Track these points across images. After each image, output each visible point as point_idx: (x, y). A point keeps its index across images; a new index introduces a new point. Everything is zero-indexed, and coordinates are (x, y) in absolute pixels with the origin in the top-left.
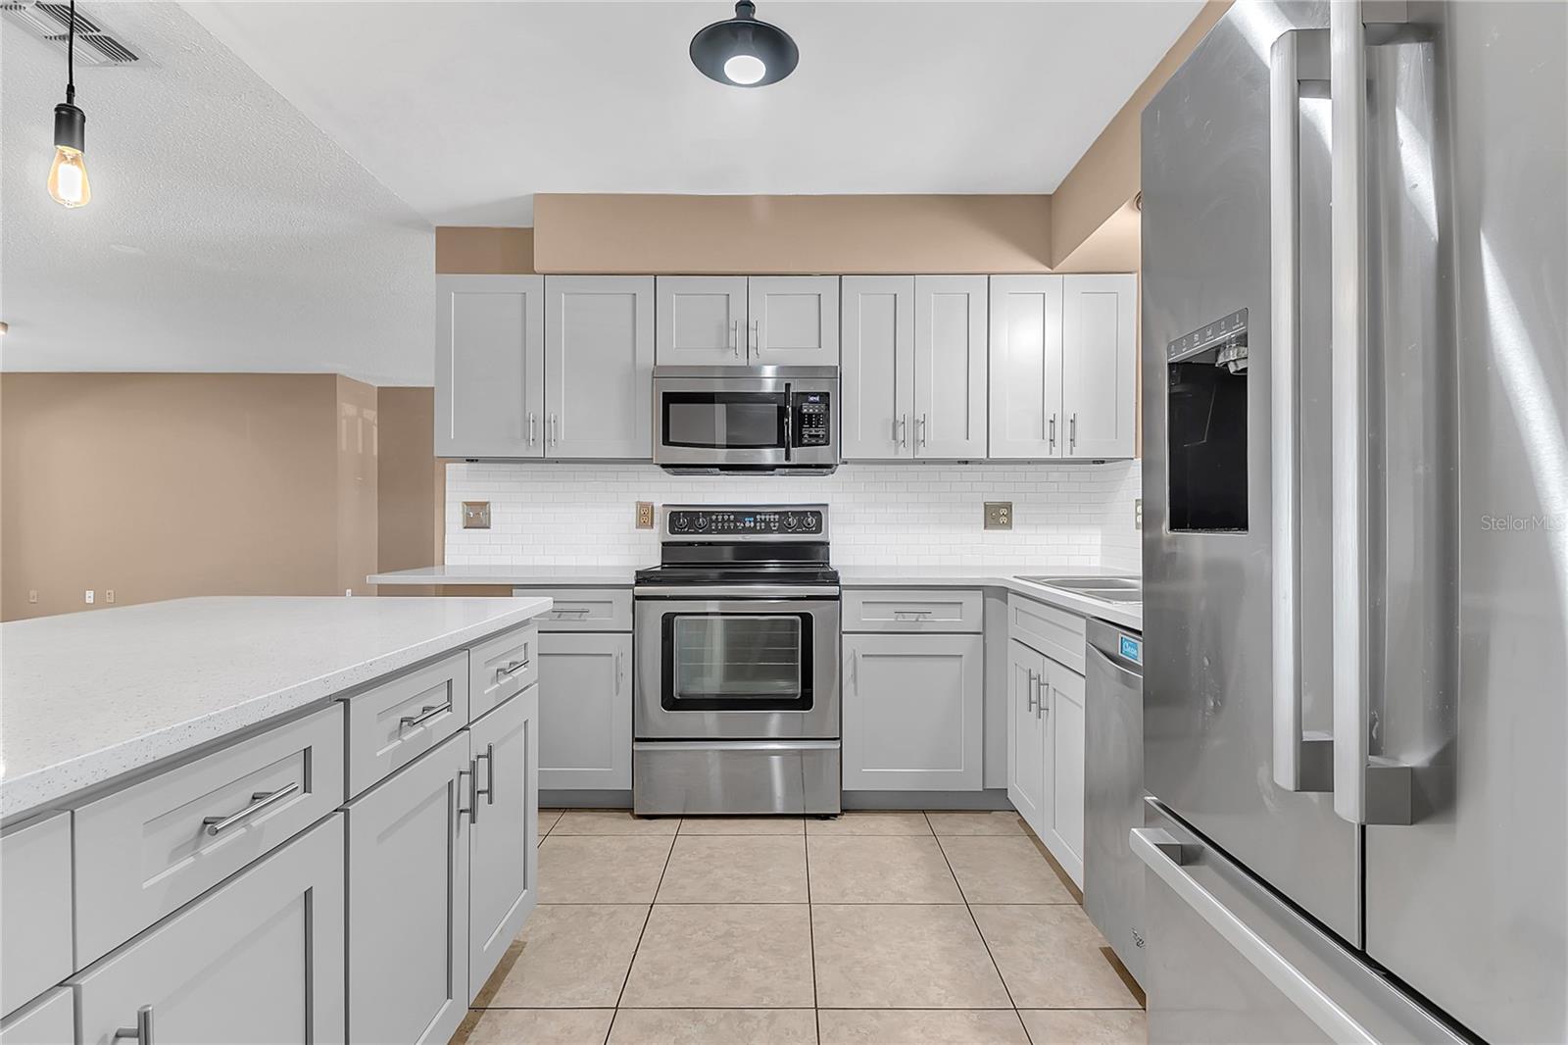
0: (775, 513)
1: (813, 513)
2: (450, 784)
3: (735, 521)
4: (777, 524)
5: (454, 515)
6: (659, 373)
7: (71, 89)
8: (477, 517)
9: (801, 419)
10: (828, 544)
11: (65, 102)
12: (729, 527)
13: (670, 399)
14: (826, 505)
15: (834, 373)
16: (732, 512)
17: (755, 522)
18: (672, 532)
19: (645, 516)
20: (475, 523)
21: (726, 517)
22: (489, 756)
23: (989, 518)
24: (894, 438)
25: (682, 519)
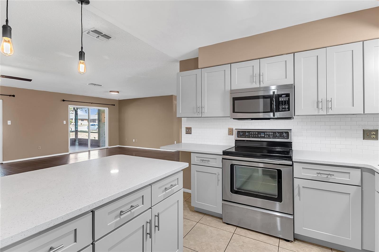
0: (271, 132)
1: (285, 132)
2: (143, 226)
3: (258, 134)
4: (272, 136)
5: (184, 130)
6: (232, 92)
7: (82, 48)
8: (189, 131)
9: (279, 103)
10: (292, 143)
11: (81, 51)
12: (256, 136)
13: (235, 99)
14: (291, 130)
15: (292, 87)
16: (257, 132)
17: (265, 135)
18: (238, 137)
19: (231, 132)
20: (188, 133)
21: (255, 133)
22: (158, 216)
23: (366, 135)
24: (318, 107)
25: (241, 133)
